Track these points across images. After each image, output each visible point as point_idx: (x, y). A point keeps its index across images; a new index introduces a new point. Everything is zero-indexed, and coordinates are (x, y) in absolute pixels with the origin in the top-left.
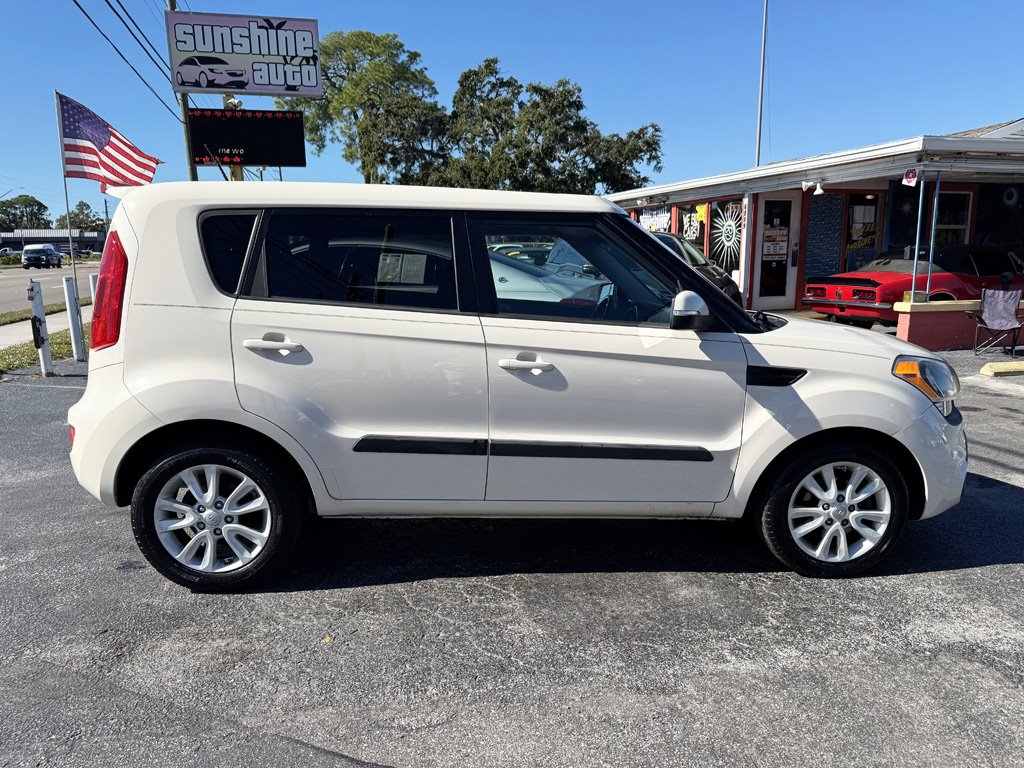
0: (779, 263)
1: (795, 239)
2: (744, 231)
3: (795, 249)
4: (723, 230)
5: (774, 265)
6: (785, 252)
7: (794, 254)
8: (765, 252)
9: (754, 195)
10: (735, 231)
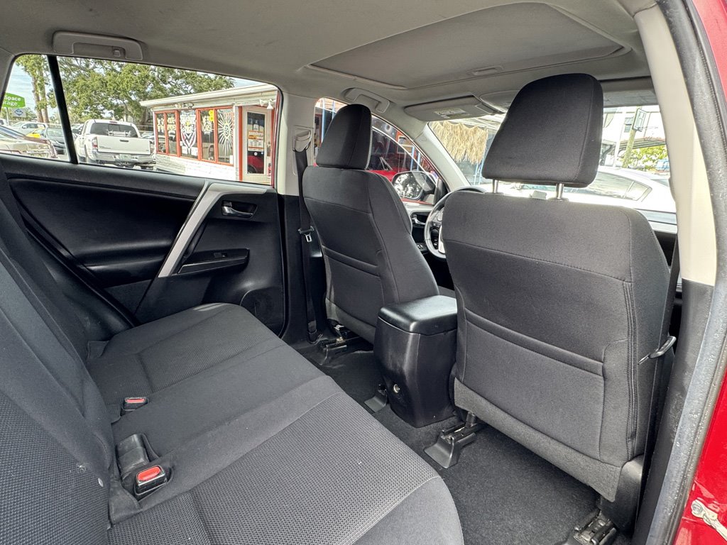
0: (259, 153)
1: (268, 139)
2: (234, 130)
3: (269, 145)
4: (224, 128)
5: (256, 154)
6: (262, 146)
7: (268, 149)
8: (250, 145)
9: (239, 107)
10: (230, 130)
